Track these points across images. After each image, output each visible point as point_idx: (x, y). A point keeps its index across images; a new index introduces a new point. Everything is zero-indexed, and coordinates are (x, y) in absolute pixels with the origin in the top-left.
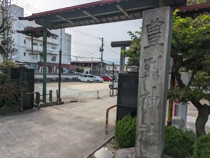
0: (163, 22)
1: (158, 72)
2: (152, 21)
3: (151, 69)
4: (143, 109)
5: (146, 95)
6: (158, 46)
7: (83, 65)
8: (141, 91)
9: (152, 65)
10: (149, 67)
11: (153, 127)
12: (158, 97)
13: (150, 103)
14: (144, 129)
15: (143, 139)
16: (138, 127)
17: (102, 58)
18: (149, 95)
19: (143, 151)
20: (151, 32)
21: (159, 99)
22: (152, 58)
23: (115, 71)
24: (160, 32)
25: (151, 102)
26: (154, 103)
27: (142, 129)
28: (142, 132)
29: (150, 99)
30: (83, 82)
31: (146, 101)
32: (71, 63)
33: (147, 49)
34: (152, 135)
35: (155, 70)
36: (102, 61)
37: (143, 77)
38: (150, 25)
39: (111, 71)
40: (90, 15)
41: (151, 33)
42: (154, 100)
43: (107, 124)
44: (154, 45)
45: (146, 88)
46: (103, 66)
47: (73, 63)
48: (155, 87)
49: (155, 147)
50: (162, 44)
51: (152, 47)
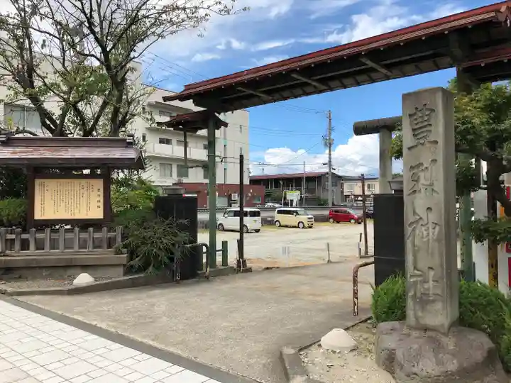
0: (433, 110)
1: (431, 185)
2: (416, 108)
3: (422, 181)
4: (414, 245)
5: (417, 222)
6: (428, 145)
7: (281, 182)
8: (409, 217)
9: (422, 175)
10: (419, 178)
11: (432, 273)
12: (436, 224)
13: (424, 236)
14: (419, 279)
15: (418, 295)
16: (409, 276)
17: (330, 161)
18: (421, 222)
19: (420, 314)
20: (417, 124)
21: (437, 228)
22: (421, 164)
23: (369, 196)
24: (430, 125)
25: (425, 233)
26: (431, 234)
27: (415, 279)
28: (415, 283)
29: (423, 228)
30: (287, 226)
31: (417, 232)
32: (251, 181)
33: (413, 150)
34: (431, 286)
35: (428, 183)
36: (330, 169)
37: (409, 195)
38: (415, 114)
39: (357, 196)
40: (304, 80)
41: (416, 127)
42: (430, 229)
43: (357, 298)
44: (423, 144)
45: (417, 211)
46: (334, 185)
47: (255, 181)
48: (429, 209)
49: (439, 306)
50: (436, 142)
51: (420, 146)
